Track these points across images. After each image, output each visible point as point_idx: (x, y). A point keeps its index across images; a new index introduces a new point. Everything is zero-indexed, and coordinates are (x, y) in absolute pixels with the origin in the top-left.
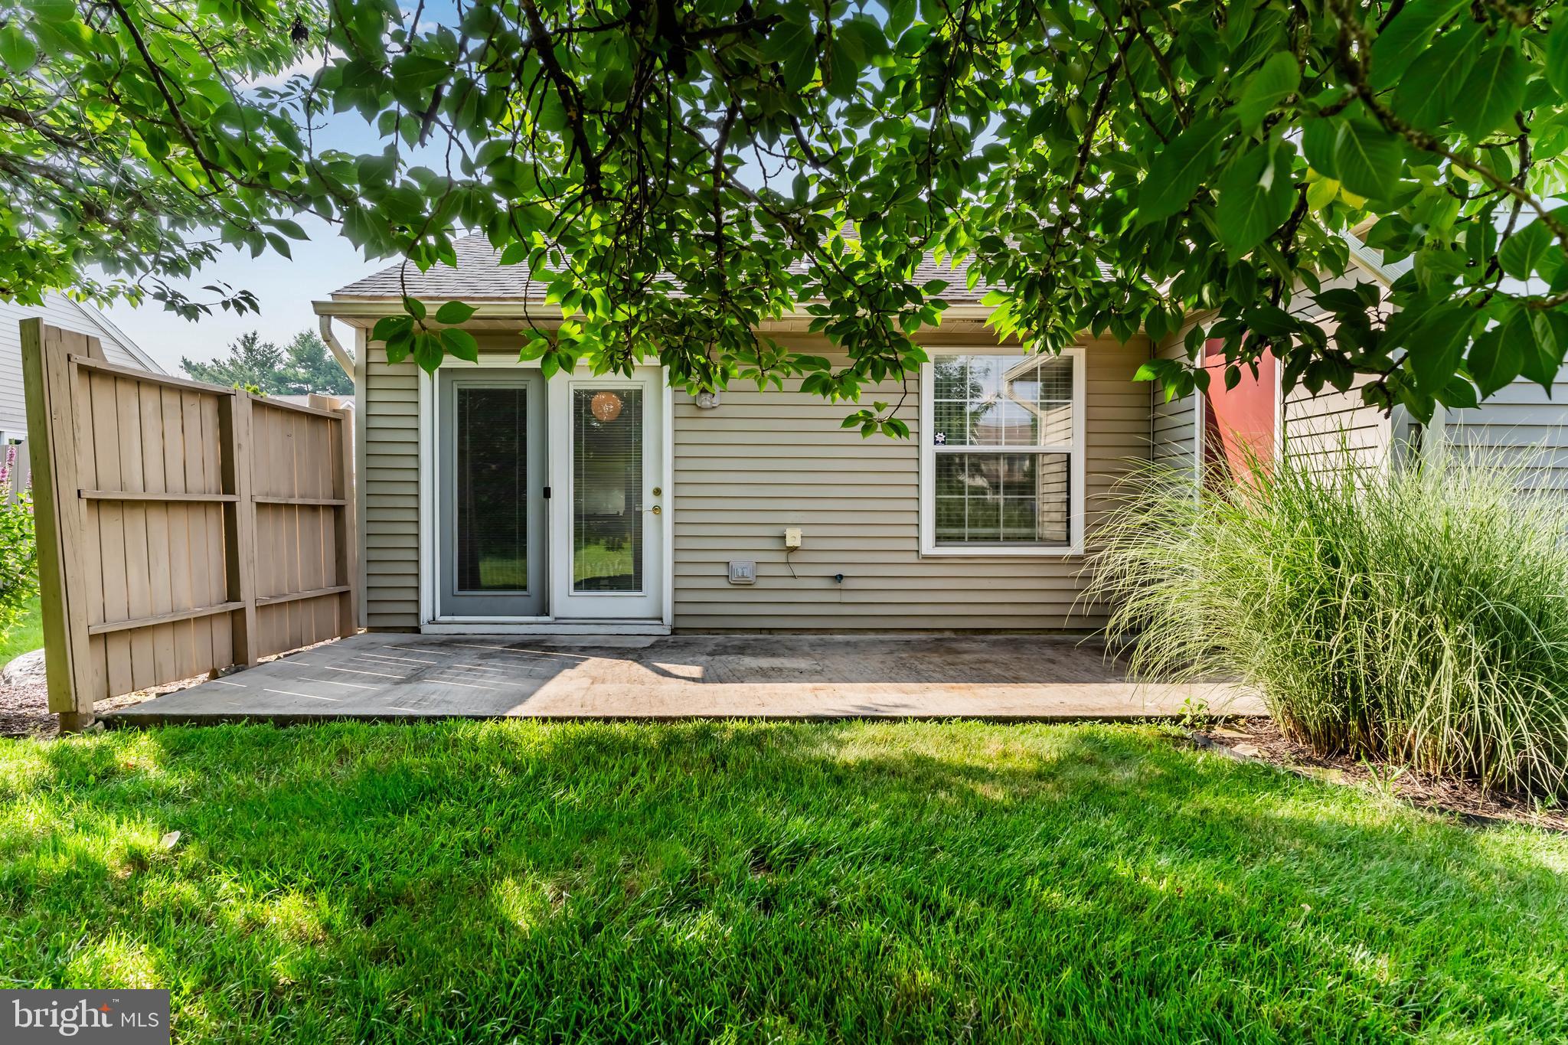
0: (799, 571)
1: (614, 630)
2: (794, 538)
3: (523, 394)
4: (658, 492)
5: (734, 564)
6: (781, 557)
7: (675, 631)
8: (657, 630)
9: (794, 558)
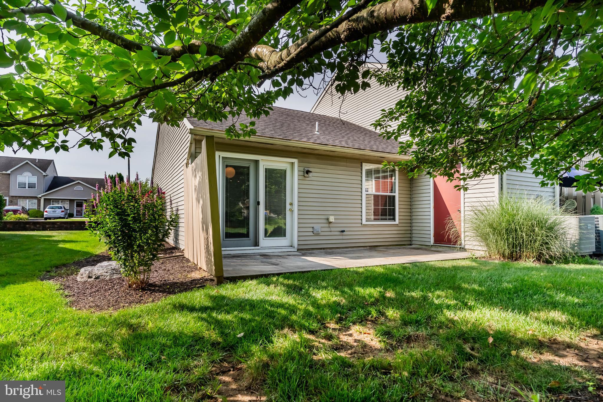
0: (332, 229)
1: (280, 250)
2: (332, 219)
3: (248, 168)
4: (291, 204)
5: (315, 228)
6: (327, 225)
7: (298, 250)
8: (292, 250)
9: (331, 225)
